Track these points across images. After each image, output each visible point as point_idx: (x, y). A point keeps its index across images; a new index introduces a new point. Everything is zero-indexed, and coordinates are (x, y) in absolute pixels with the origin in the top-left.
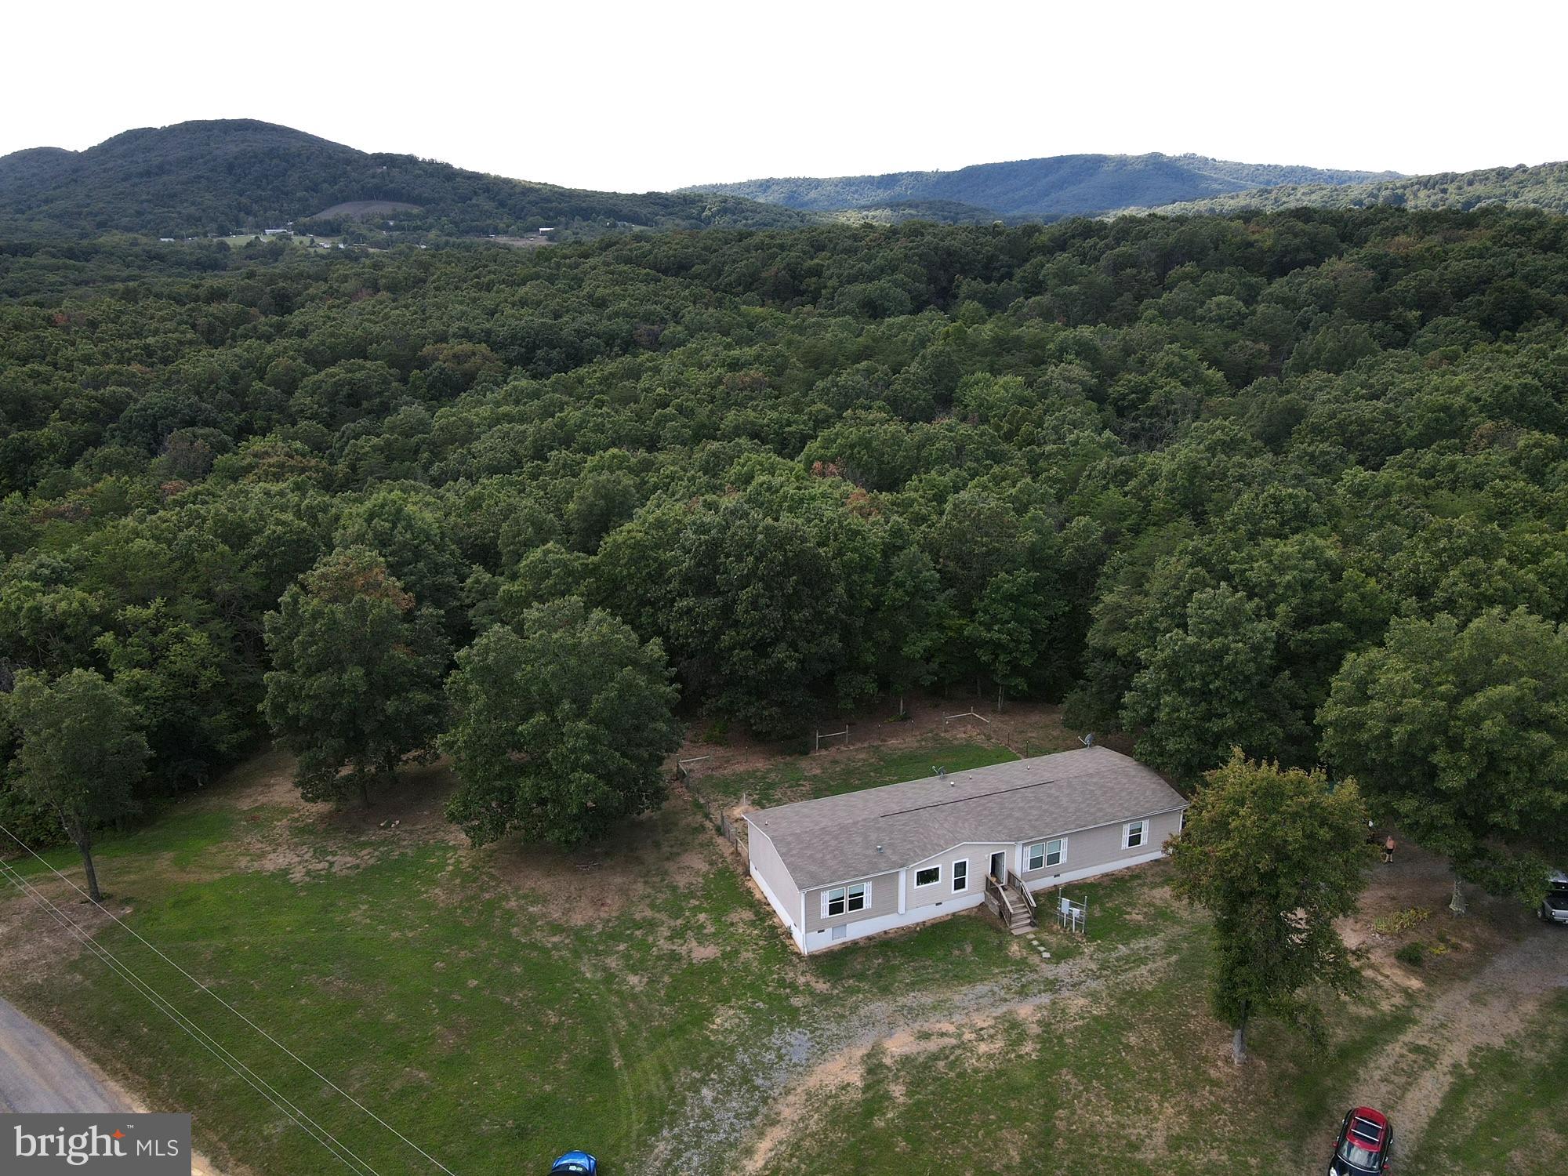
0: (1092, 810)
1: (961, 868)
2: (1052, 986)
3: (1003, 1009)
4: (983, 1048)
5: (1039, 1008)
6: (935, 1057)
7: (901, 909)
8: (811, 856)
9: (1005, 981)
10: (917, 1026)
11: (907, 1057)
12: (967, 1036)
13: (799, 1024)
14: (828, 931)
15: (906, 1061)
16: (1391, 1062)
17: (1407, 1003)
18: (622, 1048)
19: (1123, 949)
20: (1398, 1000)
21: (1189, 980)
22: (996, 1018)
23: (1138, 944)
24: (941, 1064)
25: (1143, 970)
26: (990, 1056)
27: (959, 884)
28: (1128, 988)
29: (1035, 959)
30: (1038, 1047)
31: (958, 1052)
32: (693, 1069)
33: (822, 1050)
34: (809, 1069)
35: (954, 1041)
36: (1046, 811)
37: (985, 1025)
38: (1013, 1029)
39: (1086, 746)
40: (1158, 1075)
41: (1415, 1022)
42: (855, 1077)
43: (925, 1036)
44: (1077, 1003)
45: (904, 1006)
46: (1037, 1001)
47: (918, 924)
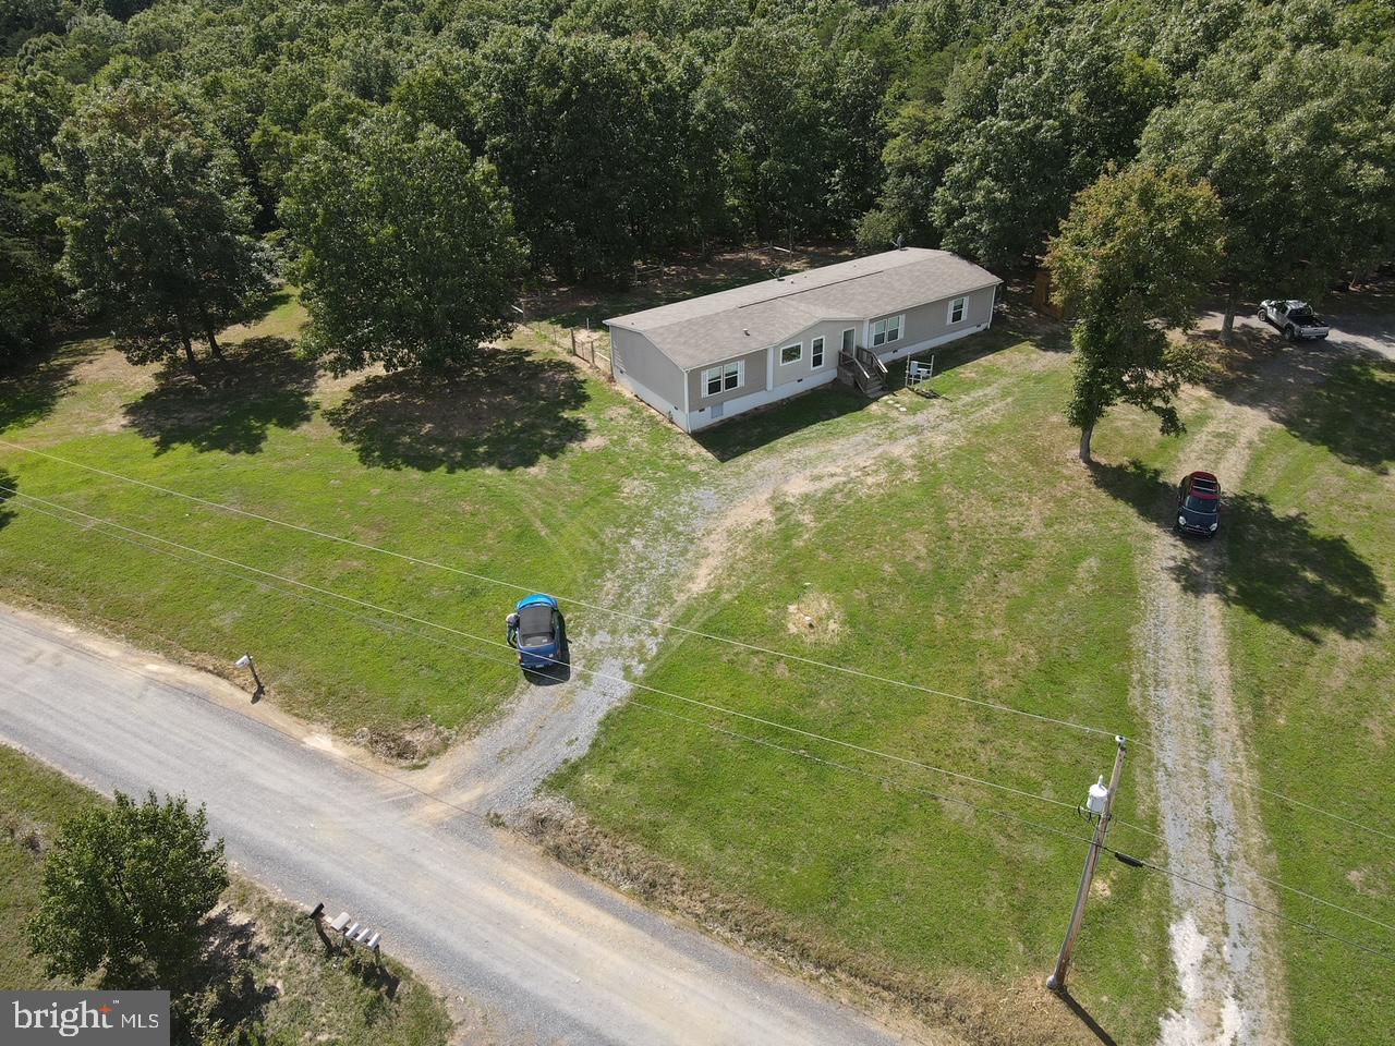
0: (922, 290)
1: (818, 347)
2: (915, 430)
3: (880, 450)
4: (870, 480)
5: (910, 446)
6: (832, 492)
7: (770, 387)
8: (685, 343)
9: (874, 432)
10: (808, 473)
11: (807, 495)
12: (854, 474)
13: (702, 483)
14: (708, 410)
15: (806, 498)
16: (1202, 446)
17: (1203, 407)
18: (542, 520)
19: (966, 399)
20: (1195, 405)
21: (1027, 412)
22: (874, 458)
23: (978, 393)
24: (838, 496)
25: (987, 410)
26: (879, 485)
27: (817, 361)
28: (979, 424)
29: (894, 414)
30: (918, 473)
31: (851, 485)
32: (617, 527)
33: (730, 498)
34: (723, 515)
35: (844, 479)
36: (883, 294)
37: (868, 464)
38: (894, 466)
39: (897, 248)
40: (1022, 479)
41: (1212, 418)
42: (766, 514)
43: (819, 478)
44: (939, 439)
45: (791, 461)
46: (906, 442)
47: (783, 400)
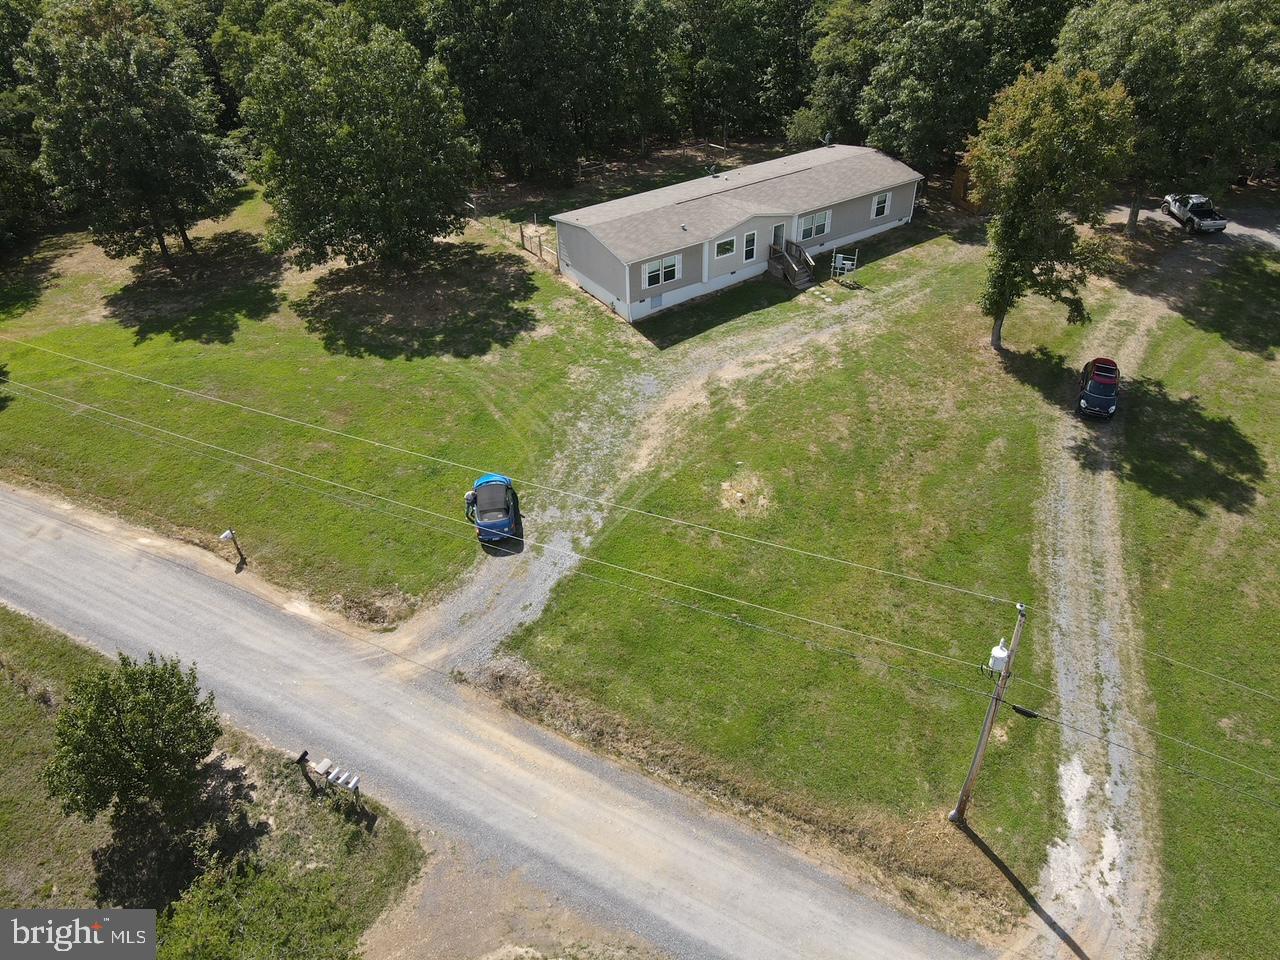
0: (849, 186)
1: (750, 241)
2: (840, 319)
3: (806, 338)
4: (797, 367)
5: (834, 335)
6: (762, 378)
7: (705, 279)
8: (627, 237)
9: (801, 321)
10: (740, 359)
11: (739, 381)
12: (782, 361)
13: (643, 370)
14: (648, 300)
15: (739, 382)
16: (1104, 334)
17: (1106, 296)
18: (495, 404)
19: (887, 290)
20: (1099, 295)
21: (943, 302)
22: (802, 346)
23: (898, 285)
24: (768, 381)
25: (907, 300)
26: (805, 371)
27: (749, 254)
28: (898, 314)
29: (821, 304)
30: (841, 360)
31: (780, 371)
32: (565, 411)
33: (669, 383)
34: (660, 398)
35: (774, 365)
36: (812, 190)
37: (795, 351)
38: (819, 353)
39: (825, 145)
40: (938, 365)
41: (1115, 307)
42: (702, 398)
43: (750, 364)
44: (861, 328)
45: (725, 348)
46: (831, 330)
47: (717, 291)
